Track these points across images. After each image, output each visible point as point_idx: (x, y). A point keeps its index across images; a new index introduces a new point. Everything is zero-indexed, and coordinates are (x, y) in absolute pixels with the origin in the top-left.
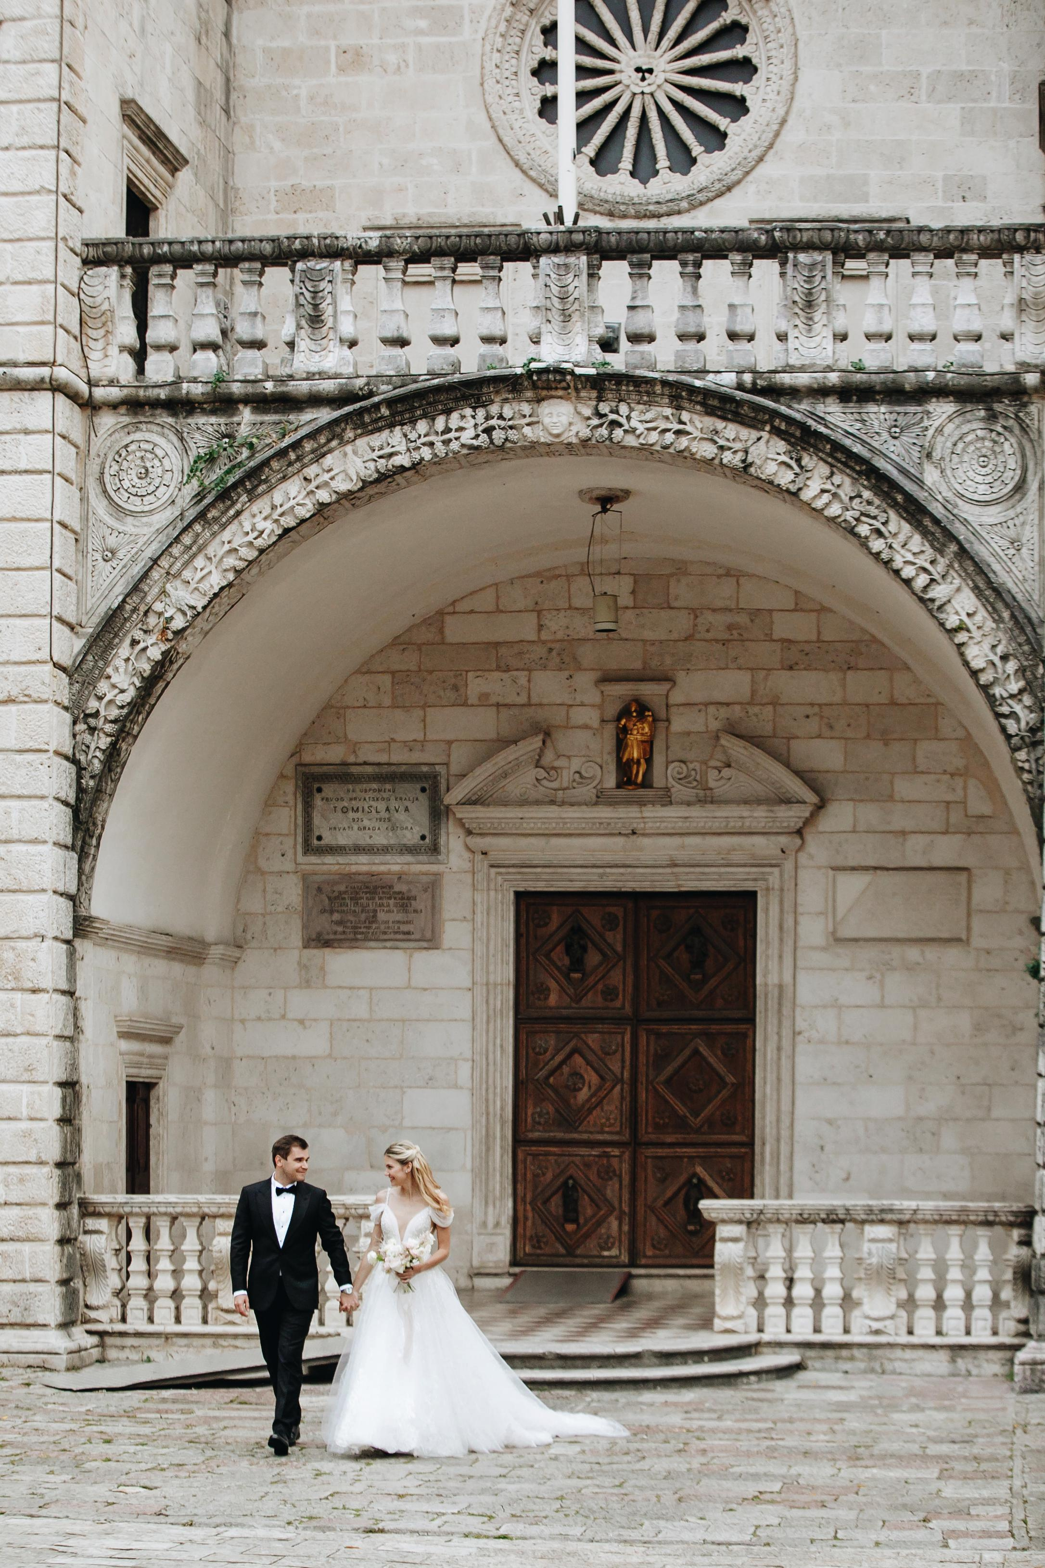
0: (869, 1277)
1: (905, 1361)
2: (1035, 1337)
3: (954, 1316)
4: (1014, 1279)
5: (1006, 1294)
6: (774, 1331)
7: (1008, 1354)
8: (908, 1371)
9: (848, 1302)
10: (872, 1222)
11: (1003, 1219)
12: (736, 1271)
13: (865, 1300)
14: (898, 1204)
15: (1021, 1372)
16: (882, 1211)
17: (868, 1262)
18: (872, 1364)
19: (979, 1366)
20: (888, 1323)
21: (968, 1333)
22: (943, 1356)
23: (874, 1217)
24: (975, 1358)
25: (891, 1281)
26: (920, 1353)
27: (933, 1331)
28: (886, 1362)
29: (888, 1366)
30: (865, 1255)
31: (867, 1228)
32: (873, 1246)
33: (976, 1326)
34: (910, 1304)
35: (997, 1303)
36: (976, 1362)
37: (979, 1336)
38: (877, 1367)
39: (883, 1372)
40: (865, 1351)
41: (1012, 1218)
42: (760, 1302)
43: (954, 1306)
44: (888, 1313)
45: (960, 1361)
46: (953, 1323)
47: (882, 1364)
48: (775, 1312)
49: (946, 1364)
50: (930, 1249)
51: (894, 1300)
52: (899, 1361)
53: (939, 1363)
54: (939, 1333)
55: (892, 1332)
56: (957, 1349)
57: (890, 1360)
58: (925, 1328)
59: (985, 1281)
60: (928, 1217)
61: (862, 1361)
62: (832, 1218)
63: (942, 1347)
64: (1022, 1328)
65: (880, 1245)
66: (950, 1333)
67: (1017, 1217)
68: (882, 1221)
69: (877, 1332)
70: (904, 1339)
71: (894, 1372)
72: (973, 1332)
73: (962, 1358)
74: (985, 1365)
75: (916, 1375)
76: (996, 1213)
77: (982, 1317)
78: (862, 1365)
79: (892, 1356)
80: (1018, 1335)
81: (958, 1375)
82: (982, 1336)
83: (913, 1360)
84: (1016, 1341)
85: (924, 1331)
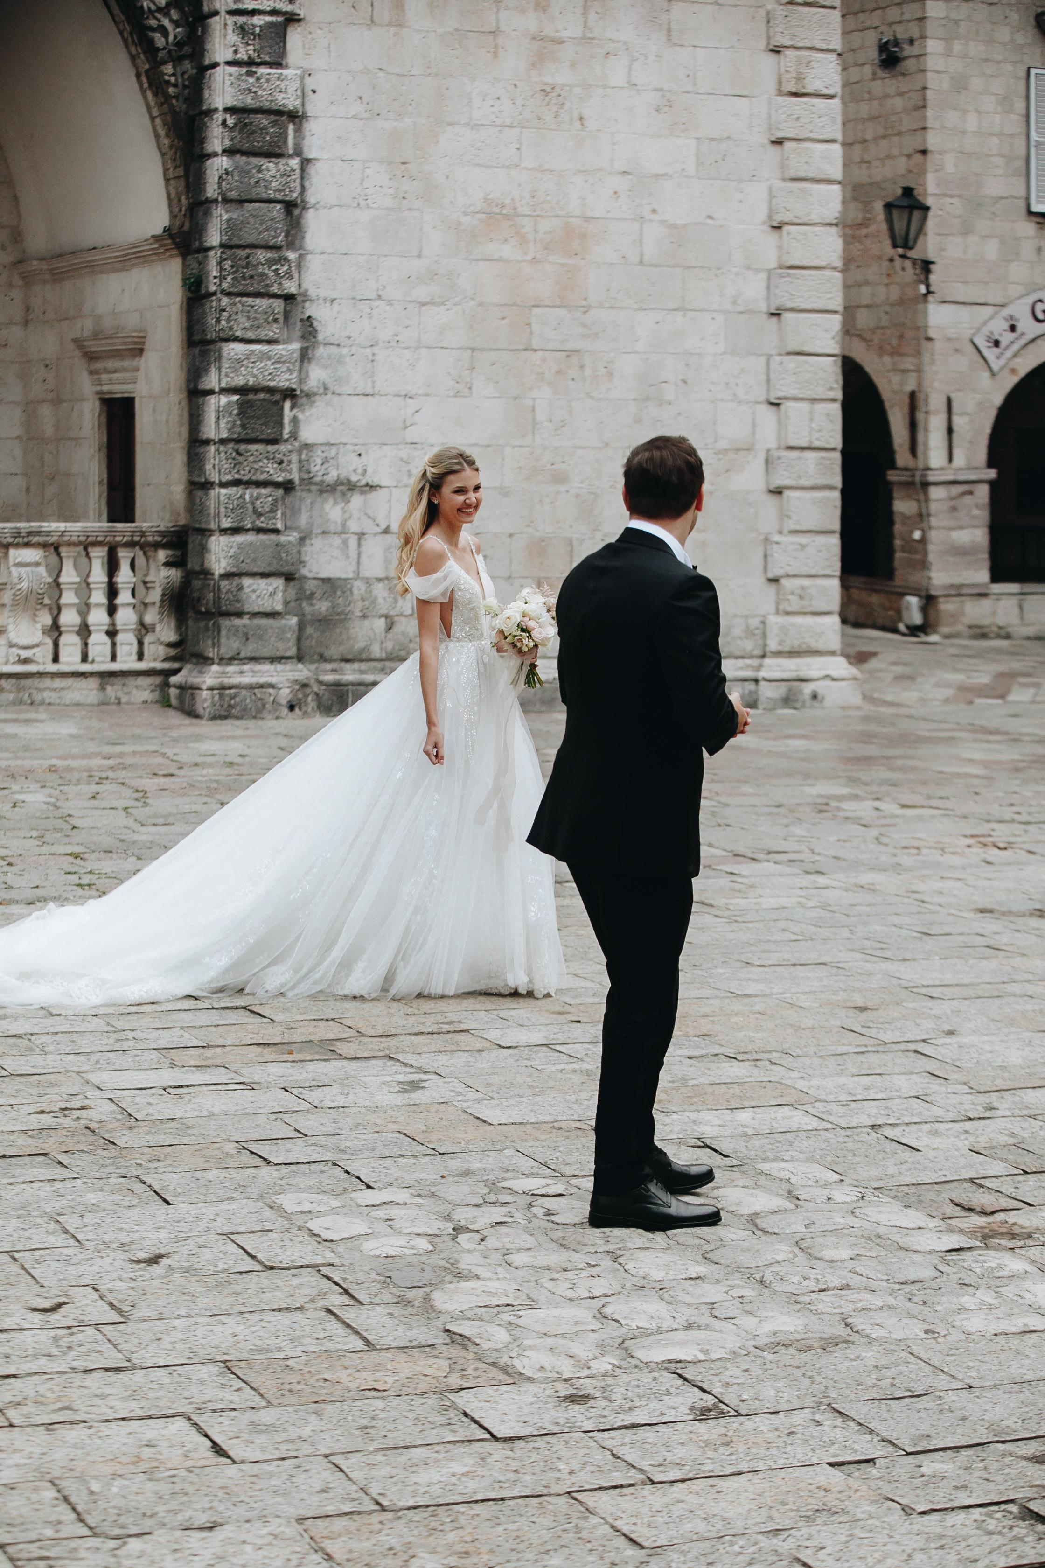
0: (15, 604)
1: (55, 690)
2: (216, 661)
3: (99, 641)
4: (162, 601)
5: (152, 617)
7: (158, 680)
8: (58, 701)
10: (18, 546)
11: (150, 539)
13: (11, 628)
14: (46, 526)
15: (209, 697)
16: (30, 533)
17: (19, 587)
18: (21, 695)
19: (128, 693)
20: (35, 650)
21: (114, 658)
22: (93, 683)
23: (21, 540)
24: (124, 685)
25: (39, 607)
26: (70, 681)
27: (78, 658)
28: (35, 692)
29: (37, 697)
30: (16, 581)
31: (12, 552)
32: (23, 570)
33: (121, 651)
34: (55, 630)
35: (143, 629)
36: (125, 689)
37: (125, 662)
38: (26, 697)
39: (32, 703)
40: (13, 681)
41: (159, 539)
43: (98, 631)
44: (36, 640)
45: (109, 688)
46: (98, 648)
47: (30, 695)
49: (95, 692)
50: (73, 572)
51: (39, 626)
52: (48, 690)
53: (88, 691)
54: (85, 659)
55: (41, 661)
56: (106, 676)
57: (39, 690)
58: (70, 655)
59: (128, 605)
60: (74, 539)
61: (10, 692)
63: (92, 674)
64: (172, 652)
65: (28, 569)
66: (97, 659)
67: (164, 537)
68: (27, 545)
69: (26, 661)
70: (50, 667)
71: (42, 703)
72: (119, 658)
73: (113, 685)
74: (135, 691)
75: (65, 705)
76: (143, 534)
77: (127, 641)
78: (11, 697)
79: (41, 686)
80: (166, 660)
81: (108, 704)
82: (127, 661)
83: (63, 689)
84: (167, 666)
85: (70, 659)
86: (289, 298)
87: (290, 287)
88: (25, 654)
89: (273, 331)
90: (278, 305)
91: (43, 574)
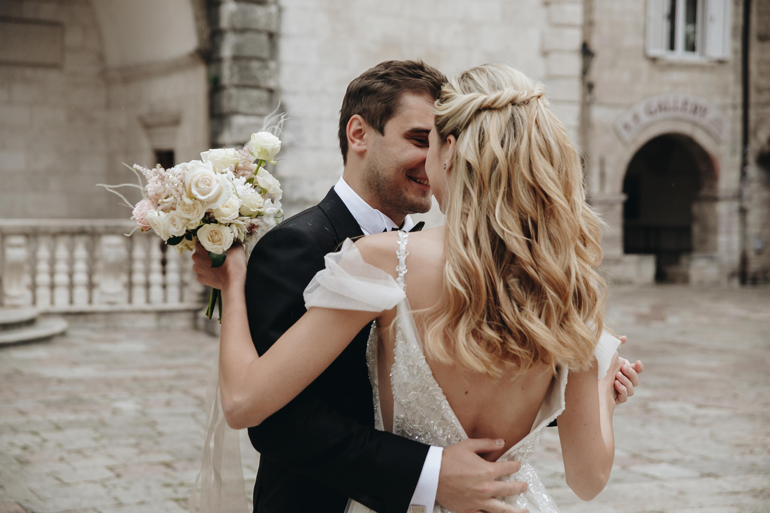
0: (106, 269)
3: (156, 292)
5: (189, 277)
6: (43, 305)
7: (191, 315)
8: (131, 327)
9: (91, 286)
10: (107, 234)
12: (17, 267)
13: (103, 284)
16: (114, 227)
17: (108, 260)
18: (109, 324)
19: (174, 323)
20: (117, 297)
21: (165, 301)
22: (153, 318)
23: (109, 231)
24: (171, 318)
25: (120, 271)
26: (138, 316)
27: (144, 301)
29: (119, 325)
30: (106, 256)
31: (104, 239)
33: (169, 297)
34: (130, 285)
35: (183, 285)
36: (173, 321)
39: (115, 329)
40: (104, 316)
42: (33, 287)
43: (156, 286)
44: (118, 291)
45: (162, 321)
46: (156, 296)
47: (115, 324)
48: (43, 293)
49: (153, 322)
50: (140, 250)
51: (120, 283)
52: (126, 321)
53: (149, 322)
54: (148, 302)
55: (121, 303)
56: (161, 313)
59: (174, 269)
61: (102, 323)
62: (82, 232)
63: (152, 311)
64: (199, 298)
65: (113, 249)
66: (155, 302)
68: (113, 234)
69: (112, 304)
70: (126, 307)
71: (122, 329)
72: (168, 301)
73: (164, 318)
74: (178, 321)
75: (135, 330)
77: (173, 292)
78: (103, 325)
79: (122, 318)
80: (195, 303)
81: (162, 329)
82: (173, 303)
83: (134, 321)
84: (196, 306)
85: (139, 301)
86: (271, 91)
87: (272, 84)
88: (112, 299)
89: (262, 110)
90: (264, 95)
91: (123, 252)
